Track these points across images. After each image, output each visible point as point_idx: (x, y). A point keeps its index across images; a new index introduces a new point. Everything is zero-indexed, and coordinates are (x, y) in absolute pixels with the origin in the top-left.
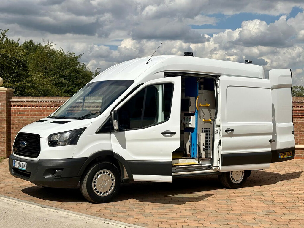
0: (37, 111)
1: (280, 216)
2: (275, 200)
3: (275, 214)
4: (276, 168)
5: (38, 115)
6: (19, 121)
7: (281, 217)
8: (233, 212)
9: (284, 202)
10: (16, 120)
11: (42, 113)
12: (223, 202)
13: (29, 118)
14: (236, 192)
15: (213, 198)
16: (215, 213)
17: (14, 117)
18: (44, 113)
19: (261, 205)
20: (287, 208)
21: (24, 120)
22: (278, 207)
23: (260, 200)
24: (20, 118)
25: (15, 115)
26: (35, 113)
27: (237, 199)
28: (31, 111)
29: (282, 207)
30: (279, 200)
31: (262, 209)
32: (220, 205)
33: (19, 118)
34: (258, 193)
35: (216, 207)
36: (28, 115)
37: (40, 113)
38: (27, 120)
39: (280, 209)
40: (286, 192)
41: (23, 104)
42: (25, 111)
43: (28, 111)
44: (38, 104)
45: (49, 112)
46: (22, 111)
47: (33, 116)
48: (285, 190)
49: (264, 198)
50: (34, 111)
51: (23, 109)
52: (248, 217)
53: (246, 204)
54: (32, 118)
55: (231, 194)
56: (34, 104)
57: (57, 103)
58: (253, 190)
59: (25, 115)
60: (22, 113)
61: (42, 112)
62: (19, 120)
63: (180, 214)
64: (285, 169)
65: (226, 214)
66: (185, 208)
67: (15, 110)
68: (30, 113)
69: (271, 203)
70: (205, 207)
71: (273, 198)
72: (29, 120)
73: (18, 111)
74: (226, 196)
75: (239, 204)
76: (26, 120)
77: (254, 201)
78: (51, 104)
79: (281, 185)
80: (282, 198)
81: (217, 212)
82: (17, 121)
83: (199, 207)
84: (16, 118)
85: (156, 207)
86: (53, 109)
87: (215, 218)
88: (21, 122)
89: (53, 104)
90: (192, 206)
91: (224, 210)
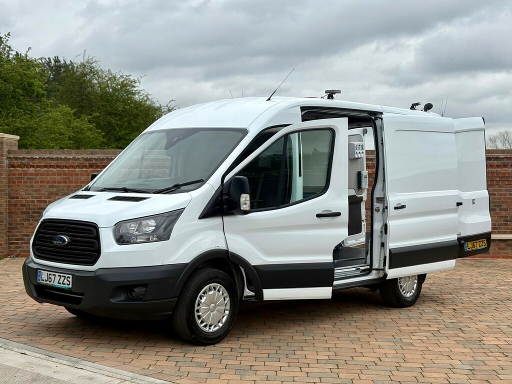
0: (59, 174)
1: (496, 374)
2: (484, 339)
3: (485, 368)
4: (482, 276)
5: (59, 182)
6: (27, 192)
7: (498, 375)
8: (407, 365)
9: (501, 343)
10: (21, 190)
11: (68, 178)
12: (387, 343)
13: (44, 186)
14: (412, 323)
15: (369, 335)
16: (374, 367)
17: (18, 185)
18: (71, 179)
19: (458, 350)
20: (506, 356)
21: (36, 191)
22: (490, 354)
23: (457, 339)
24: (29, 187)
25: (20, 182)
26: (55, 179)
27: (413, 337)
28: (48, 174)
29: (497, 354)
30: (491, 339)
31: (461, 358)
32: (383, 351)
33: (27, 187)
34: (452, 326)
35: (374, 355)
36: (42, 182)
37: (63, 179)
38: (41, 191)
39: (495, 359)
40: (503, 324)
41: (33, 163)
42: (37, 175)
43: (42, 174)
44: (59, 163)
45: (79, 177)
46: (32, 174)
47: (51, 184)
48: (502, 319)
49: (462, 335)
50: (54, 174)
51: (34, 172)
52: (436, 375)
53: (431, 349)
54: (50, 187)
55: (402, 328)
56: (53, 163)
57: (94, 162)
58: (441, 318)
59: (37, 182)
60: (32, 179)
61: (68, 176)
62: (27, 190)
63: (307, 370)
64: (497, 277)
65: (393, 368)
66: (318, 357)
67: (20, 172)
68: (47, 178)
69: (476, 346)
70: (354, 354)
71: (479, 335)
72: (45, 189)
73: (26, 174)
74: (393, 331)
75: (418, 348)
76: (39, 190)
77: (444, 341)
78: (82, 163)
79: (493, 308)
80: (496, 336)
81: (376, 364)
82: (22, 193)
83: (344, 354)
84: (21, 187)
85: (262, 355)
86: (86, 171)
87: (374, 379)
88: (30, 194)
89: (87, 163)
90: (329, 353)
91: (389, 360)
